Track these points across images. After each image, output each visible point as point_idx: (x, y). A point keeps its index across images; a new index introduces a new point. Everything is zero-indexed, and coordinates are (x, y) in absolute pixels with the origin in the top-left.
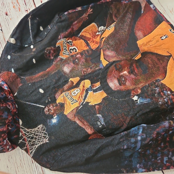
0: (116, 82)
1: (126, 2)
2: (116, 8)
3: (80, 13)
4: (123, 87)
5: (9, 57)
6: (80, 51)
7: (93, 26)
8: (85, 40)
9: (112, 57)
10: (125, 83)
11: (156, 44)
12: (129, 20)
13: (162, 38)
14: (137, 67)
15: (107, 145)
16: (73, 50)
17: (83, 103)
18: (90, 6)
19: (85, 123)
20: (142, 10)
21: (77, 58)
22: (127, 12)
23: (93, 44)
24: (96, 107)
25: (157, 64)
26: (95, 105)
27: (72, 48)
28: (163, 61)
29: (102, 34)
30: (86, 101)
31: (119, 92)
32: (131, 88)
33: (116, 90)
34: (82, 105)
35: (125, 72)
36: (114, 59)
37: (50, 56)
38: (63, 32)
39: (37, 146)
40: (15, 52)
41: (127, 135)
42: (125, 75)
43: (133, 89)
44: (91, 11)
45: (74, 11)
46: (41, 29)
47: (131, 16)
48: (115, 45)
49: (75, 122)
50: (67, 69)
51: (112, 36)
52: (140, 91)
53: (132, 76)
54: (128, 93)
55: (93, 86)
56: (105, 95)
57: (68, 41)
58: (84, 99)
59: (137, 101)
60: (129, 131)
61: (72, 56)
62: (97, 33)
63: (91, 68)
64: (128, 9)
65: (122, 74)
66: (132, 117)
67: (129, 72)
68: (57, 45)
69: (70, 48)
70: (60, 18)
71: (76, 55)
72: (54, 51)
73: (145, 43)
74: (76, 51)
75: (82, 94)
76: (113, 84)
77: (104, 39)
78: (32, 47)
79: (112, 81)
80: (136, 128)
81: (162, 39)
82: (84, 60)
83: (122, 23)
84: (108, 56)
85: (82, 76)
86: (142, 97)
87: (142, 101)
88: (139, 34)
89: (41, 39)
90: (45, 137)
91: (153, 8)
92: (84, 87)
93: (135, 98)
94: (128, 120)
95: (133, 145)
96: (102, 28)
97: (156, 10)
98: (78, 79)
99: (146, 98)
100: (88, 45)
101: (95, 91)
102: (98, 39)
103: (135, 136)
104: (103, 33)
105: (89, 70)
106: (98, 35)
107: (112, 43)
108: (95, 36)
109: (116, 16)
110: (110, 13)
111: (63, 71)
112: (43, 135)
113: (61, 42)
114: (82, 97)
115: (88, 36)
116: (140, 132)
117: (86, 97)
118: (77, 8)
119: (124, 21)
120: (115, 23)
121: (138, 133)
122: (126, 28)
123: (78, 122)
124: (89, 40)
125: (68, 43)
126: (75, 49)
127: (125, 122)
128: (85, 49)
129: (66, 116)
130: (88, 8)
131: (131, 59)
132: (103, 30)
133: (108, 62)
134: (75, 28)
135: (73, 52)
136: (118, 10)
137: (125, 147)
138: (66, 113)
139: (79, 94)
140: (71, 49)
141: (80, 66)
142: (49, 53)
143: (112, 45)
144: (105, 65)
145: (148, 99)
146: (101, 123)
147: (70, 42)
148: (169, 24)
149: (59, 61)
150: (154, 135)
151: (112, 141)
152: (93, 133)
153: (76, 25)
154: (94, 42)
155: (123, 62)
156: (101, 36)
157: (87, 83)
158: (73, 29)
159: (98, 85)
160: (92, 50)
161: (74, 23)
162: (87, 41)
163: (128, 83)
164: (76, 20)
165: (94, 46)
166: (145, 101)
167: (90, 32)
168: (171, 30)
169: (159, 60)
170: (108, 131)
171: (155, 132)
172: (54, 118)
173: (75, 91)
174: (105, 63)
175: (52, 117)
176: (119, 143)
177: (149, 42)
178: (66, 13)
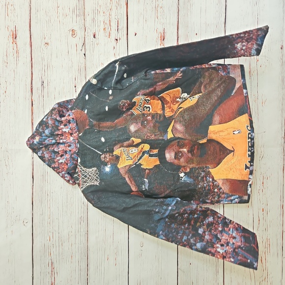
0: (173, 155)
1: (223, 74)
2: (209, 77)
3: (168, 75)
4: (176, 162)
5: (87, 97)
6: (152, 112)
7: (178, 91)
8: (162, 102)
9: (180, 132)
10: (180, 159)
11: (226, 136)
12: (216, 98)
13: (235, 132)
14: (198, 149)
15: (144, 204)
16: (147, 108)
17: (137, 163)
18: (181, 70)
19: (133, 182)
20: (234, 91)
21: (146, 120)
22: (219, 86)
23: (168, 110)
24: (147, 171)
25: (216, 154)
26: (146, 169)
27: (147, 106)
28: (223, 153)
29: (182, 103)
30: (139, 162)
31: (171, 164)
32: (183, 164)
33: (169, 161)
34: (135, 164)
35: (185, 150)
36: (180, 136)
37: (123, 108)
38: (144, 89)
39: (88, 184)
40: (93, 92)
41: (162, 202)
42: (184, 152)
43: (184, 167)
44: (180, 75)
45: (162, 72)
46: (125, 75)
47: (219, 94)
48: (189, 120)
49: (125, 179)
50: (133, 128)
51: (191, 109)
52: (188, 170)
53: (190, 155)
54: (178, 168)
55: (151, 151)
56: (158, 163)
57: (147, 99)
58: (139, 160)
59: (182, 178)
60: (165, 199)
61: (144, 114)
62: (178, 100)
63: (155, 135)
64: (221, 84)
65: (182, 150)
66: (171, 191)
67: (188, 151)
68: (133, 100)
69: (145, 105)
70: (146, 75)
71: (148, 116)
72: (129, 105)
73: (216, 131)
74: (149, 111)
75: (138, 154)
76: (169, 156)
77: (181, 110)
78: (110, 92)
79: (169, 152)
80: (171, 199)
81: (234, 134)
82: (152, 125)
83: (207, 99)
84: (176, 129)
85: (144, 140)
86: (188, 176)
87: (186, 180)
88: (217, 118)
89: (121, 88)
90: (97, 180)
91: (245, 94)
92: (142, 149)
93: (182, 175)
94: (168, 192)
95: (163, 211)
96: (185, 95)
97: (247, 97)
98: (139, 141)
99: (191, 178)
100: (163, 109)
101: (151, 156)
102: (175, 107)
103: (168, 205)
104: (184, 101)
105: (153, 136)
106: (178, 102)
107: (186, 117)
108: (174, 101)
109: (205, 87)
110: (201, 81)
111: (129, 128)
112: (95, 178)
113: (139, 98)
114: (137, 157)
115: (168, 99)
116: (173, 204)
117: (140, 158)
118: (166, 69)
119: (210, 97)
120: (201, 94)
121: (171, 204)
122: (208, 106)
123: (127, 179)
124: (166, 104)
125: (146, 100)
126: (149, 107)
127: (164, 192)
128: (159, 112)
129: (118, 169)
130: (177, 71)
131: (196, 141)
132: (185, 98)
133: (174, 135)
134: (158, 89)
135: (146, 111)
136: (211, 81)
137: (157, 210)
138: (119, 166)
139: (135, 154)
140: (145, 107)
141: (146, 130)
142: (124, 105)
143: (186, 120)
144: (169, 138)
145: (192, 180)
146: (145, 187)
147: (148, 100)
148: (250, 119)
149: (129, 115)
150: (182, 211)
151: (149, 202)
152: (136, 191)
153: (159, 86)
154: (170, 108)
155: (186, 141)
156: (180, 105)
157: (147, 147)
158: (155, 89)
159: (156, 151)
160: (164, 116)
161: (158, 84)
162: (164, 104)
163: (182, 160)
164: (162, 81)
165: (168, 114)
166: (189, 180)
167: (172, 96)
168: (247, 126)
169: (220, 150)
170: (148, 194)
171: (184, 209)
172: (108, 166)
173: (133, 150)
174: (170, 135)
175: (106, 165)
176: (154, 206)
177: (221, 131)
178: (153, 72)
